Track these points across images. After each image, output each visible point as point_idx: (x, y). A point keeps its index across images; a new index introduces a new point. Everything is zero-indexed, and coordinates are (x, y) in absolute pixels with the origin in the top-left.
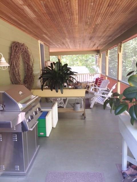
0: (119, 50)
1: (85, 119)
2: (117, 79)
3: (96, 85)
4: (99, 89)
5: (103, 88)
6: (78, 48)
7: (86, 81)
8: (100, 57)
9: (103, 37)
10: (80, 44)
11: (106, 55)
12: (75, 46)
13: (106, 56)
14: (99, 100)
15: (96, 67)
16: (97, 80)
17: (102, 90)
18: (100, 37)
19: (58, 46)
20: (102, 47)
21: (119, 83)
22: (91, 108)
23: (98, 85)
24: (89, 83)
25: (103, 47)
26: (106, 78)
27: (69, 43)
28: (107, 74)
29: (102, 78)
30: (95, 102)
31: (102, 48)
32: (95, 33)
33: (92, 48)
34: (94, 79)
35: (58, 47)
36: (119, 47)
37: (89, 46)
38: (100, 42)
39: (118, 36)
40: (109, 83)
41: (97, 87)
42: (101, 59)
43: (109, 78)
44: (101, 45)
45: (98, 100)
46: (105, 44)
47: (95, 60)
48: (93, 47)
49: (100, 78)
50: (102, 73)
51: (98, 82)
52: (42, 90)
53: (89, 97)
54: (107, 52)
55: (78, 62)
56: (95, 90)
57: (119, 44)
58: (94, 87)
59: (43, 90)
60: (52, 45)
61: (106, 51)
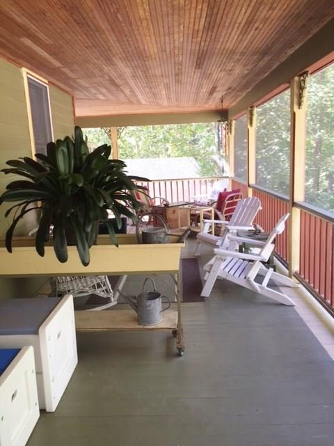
0: (296, 100)
1: (180, 355)
2: (288, 198)
3: (219, 213)
4: (229, 227)
5: (240, 225)
6: (165, 104)
7: (192, 201)
8: (231, 129)
9: (243, 54)
10: (167, 87)
11: (249, 121)
12: (155, 95)
13: (249, 126)
14: (232, 272)
15: (220, 159)
16: (222, 197)
17: (238, 235)
18: (233, 52)
19: (101, 93)
20: (234, 101)
21: (296, 213)
22: (203, 299)
23: (226, 212)
24: (198, 207)
25: (238, 100)
26: (250, 191)
27: (132, 84)
28: (252, 181)
29: (238, 191)
30: (218, 276)
31: (234, 104)
32: (215, 30)
33: (206, 103)
34: (214, 193)
35: (101, 97)
36: (296, 90)
37: (197, 93)
38: (232, 78)
39: (290, 52)
40: (260, 208)
41: (222, 221)
42: (232, 136)
43: (257, 192)
44: (234, 90)
45: (227, 270)
46: (246, 86)
47: (216, 140)
48: (208, 99)
49: (230, 193)
50: (236, 175)
51: (225, 204)
52: (10, 251)
53: (197, 254)
54: (252, 115)
55: (168, 145)
56: (218, 231)
57: (296, 78)
58: (213, 221)
59: (14, 249)
60: (78, 89)
61: (250, 109)
